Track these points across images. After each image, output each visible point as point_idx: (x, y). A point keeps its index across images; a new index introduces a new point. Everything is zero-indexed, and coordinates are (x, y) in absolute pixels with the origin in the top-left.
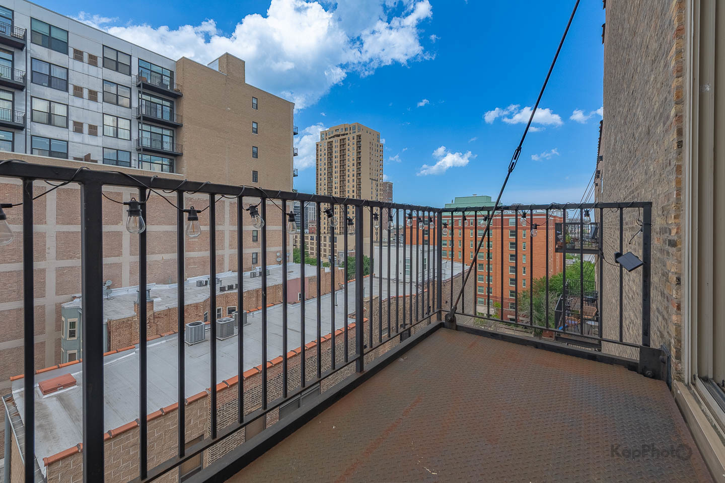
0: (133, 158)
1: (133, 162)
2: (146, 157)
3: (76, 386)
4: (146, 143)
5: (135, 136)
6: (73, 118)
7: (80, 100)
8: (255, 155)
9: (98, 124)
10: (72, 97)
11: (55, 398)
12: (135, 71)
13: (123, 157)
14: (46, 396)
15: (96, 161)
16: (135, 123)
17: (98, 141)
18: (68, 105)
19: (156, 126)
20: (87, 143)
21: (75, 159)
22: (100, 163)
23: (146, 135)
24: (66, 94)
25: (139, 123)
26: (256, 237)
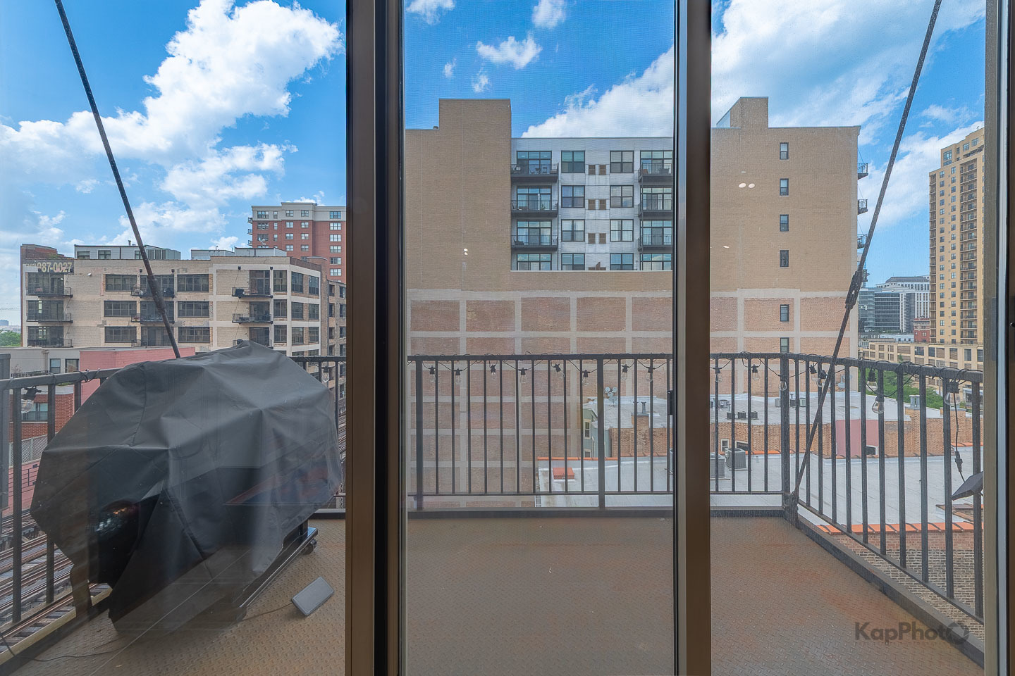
0: (635, 259)
1: (635, 263)
2: (646, 257)
3: (574, 480)
4: (647, 241)
5: (637, 236)
6: (588, 231)
7: (594, 211)
8: (785, 227)
9: (607, 231)
10: (587, 211)
11: (560, 485)
12: (637, 166)
13: (627, 260)
14: (556, 480)
15: (605, 269)
16: (637, 220)
17: (606, 248)
18: (584, 220)
19: (657, 220)
20: (598, 252)
21: (590, 269)
22: (608, 270)
23: (647, 232)
24: (583, 209)
25: (641, 220)
26: (786, 348)
